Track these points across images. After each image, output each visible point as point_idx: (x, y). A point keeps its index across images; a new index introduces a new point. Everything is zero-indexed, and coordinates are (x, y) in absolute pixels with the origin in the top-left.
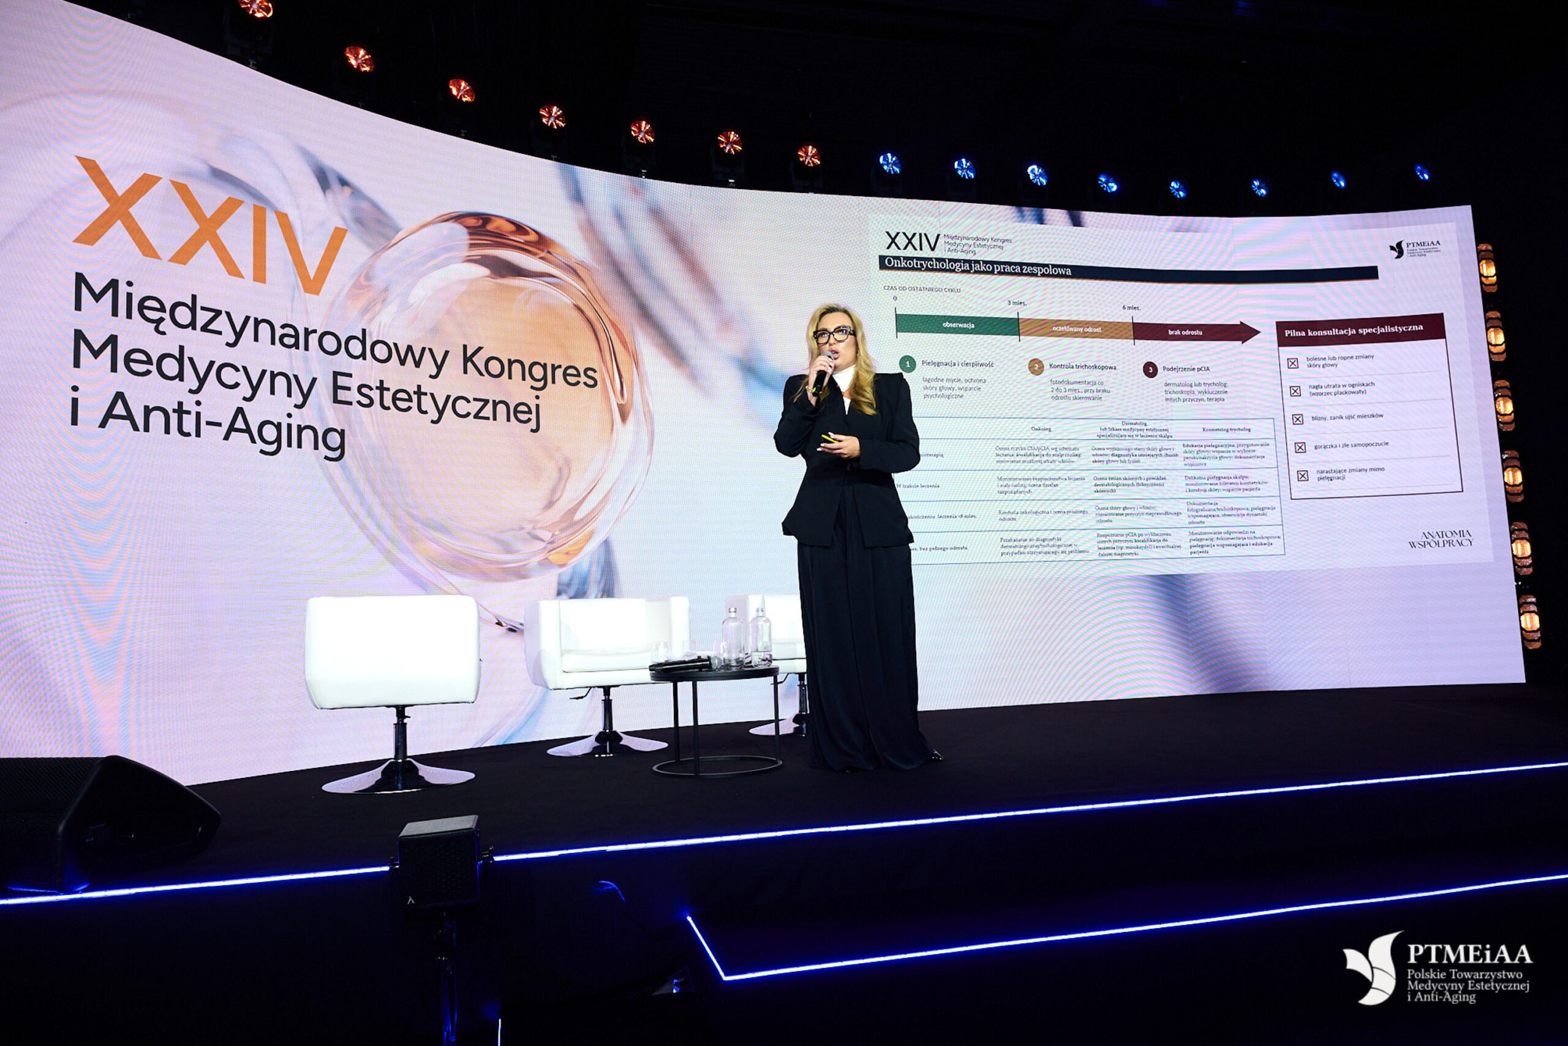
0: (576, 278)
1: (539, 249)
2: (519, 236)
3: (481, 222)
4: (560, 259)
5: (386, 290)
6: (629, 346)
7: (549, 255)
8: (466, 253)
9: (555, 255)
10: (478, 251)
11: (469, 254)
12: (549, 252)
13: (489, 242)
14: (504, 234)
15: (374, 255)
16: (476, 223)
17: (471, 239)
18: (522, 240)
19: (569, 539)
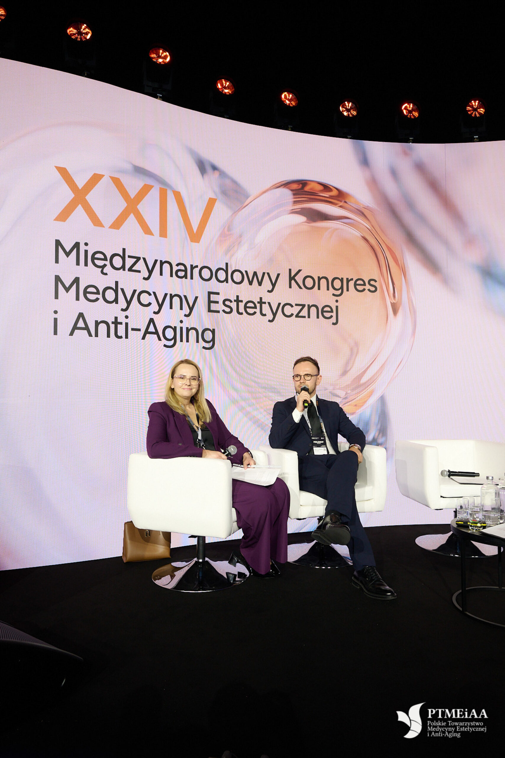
0: (363, 218)
1: (338, 200)
2: (326, 193)
3: (301, 185)
4: (353, 206)
5: (241, 236)
6: (400, 262)
7: (345, 204)
8: (291, 207)
9: (349, 203)
10: (300, 205)
11: (293, 208)
12: (345, 202)
13: (306, 199)
14: (316, 192)
15: (233, 214)
16: (298, 187)
17: (295, 198)
18: (327, 196)
19: (358, 396)
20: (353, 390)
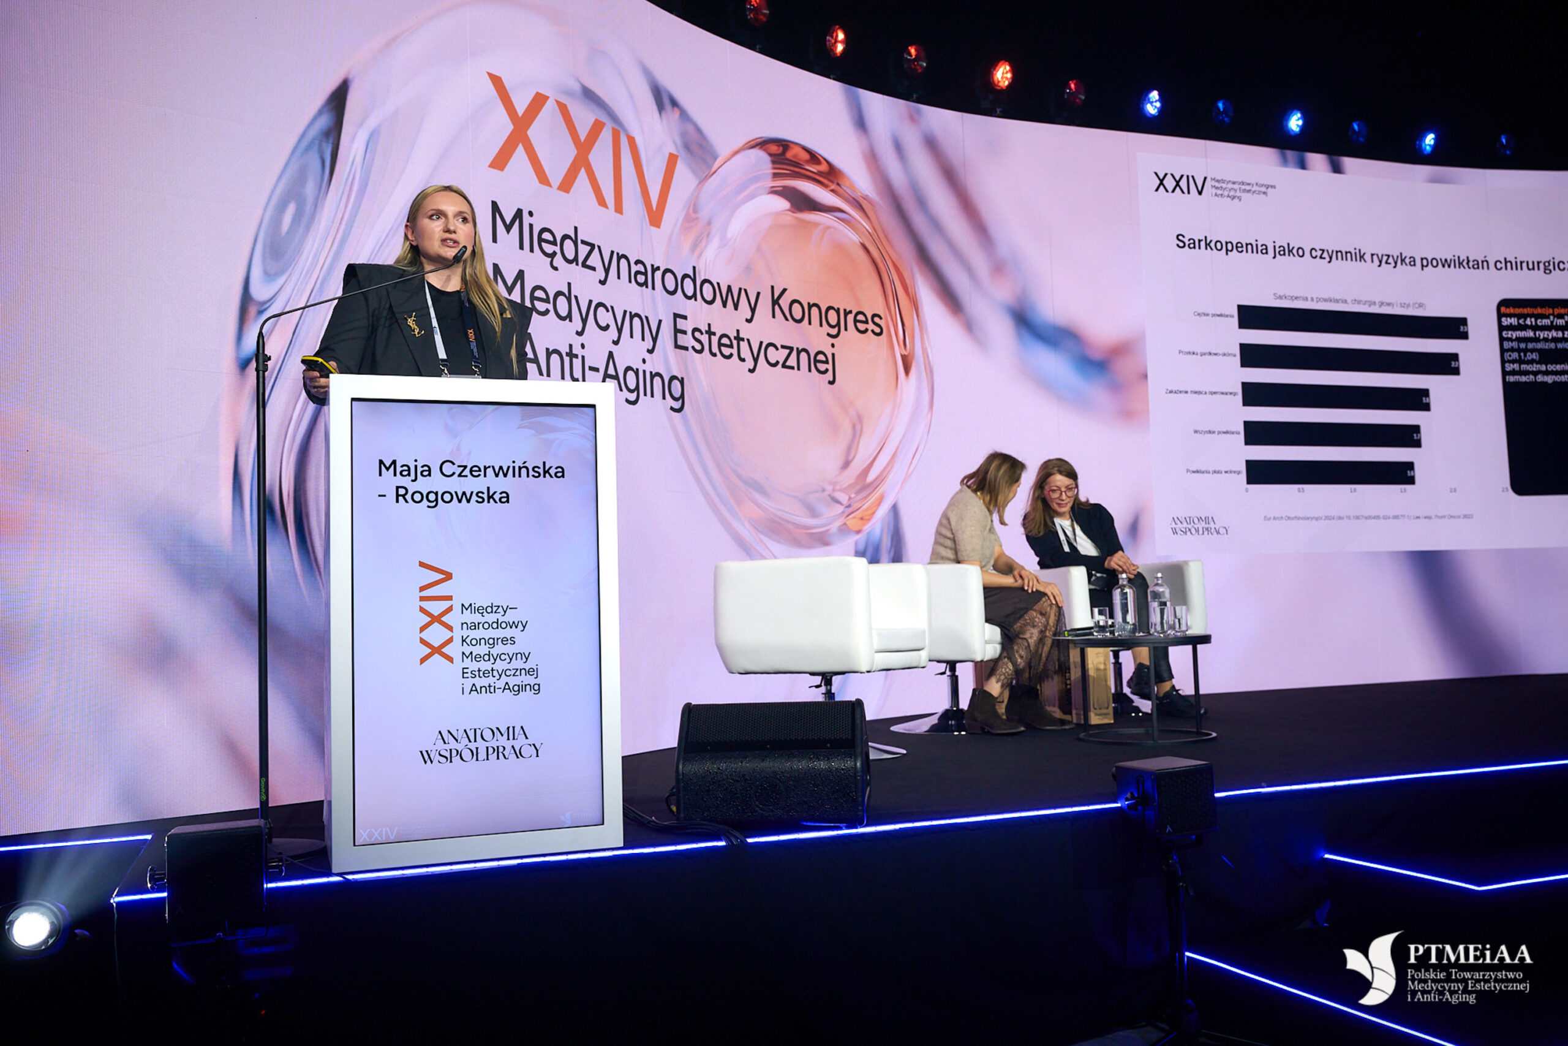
0: (862, 214)
1: (830, 181)
2: (814, 166)
3: (781, 148)
4: (849, 193)
5: (709, 223)
6: (910, 290)
7: (838, 187)
8: (770, 183)
9: (843, 187)
10: (780, 182)
11: (773, 185)
12: (838, 184)
13: (788, 172)
14: (801, 163)
15: (700, 183)
16: (779, 149)
17: (774, 168)
18: (815, 171)
19: (863, 503)
20: (857, 493)
